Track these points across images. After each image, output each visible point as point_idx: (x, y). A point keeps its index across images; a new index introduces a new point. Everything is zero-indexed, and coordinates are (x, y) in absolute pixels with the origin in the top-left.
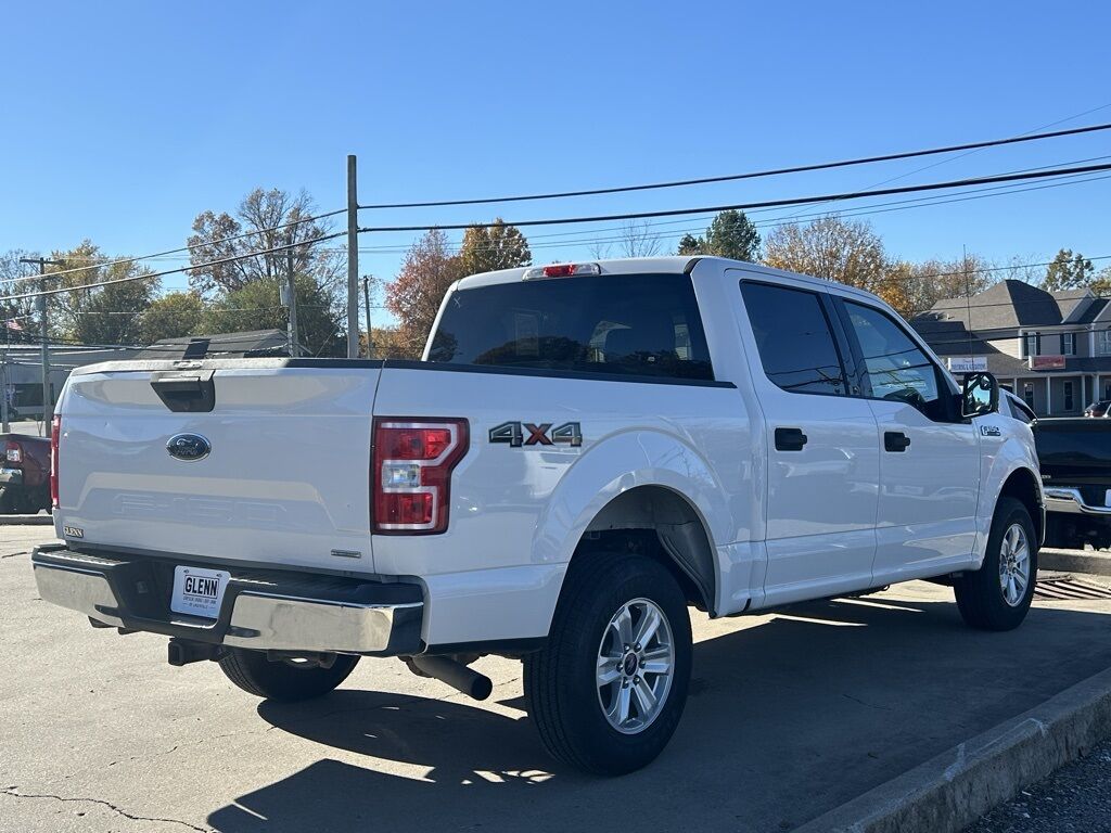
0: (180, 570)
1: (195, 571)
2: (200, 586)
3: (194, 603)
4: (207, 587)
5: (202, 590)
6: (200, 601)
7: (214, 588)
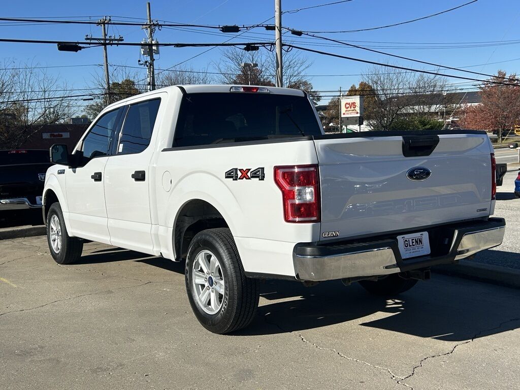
0: (399, 238)
1: (407, 236)
2: (413, 242)
3: (412, 251)
4: (417, 242)
5: (414, 244)
6: (415, 249)
7: (421, 241)
